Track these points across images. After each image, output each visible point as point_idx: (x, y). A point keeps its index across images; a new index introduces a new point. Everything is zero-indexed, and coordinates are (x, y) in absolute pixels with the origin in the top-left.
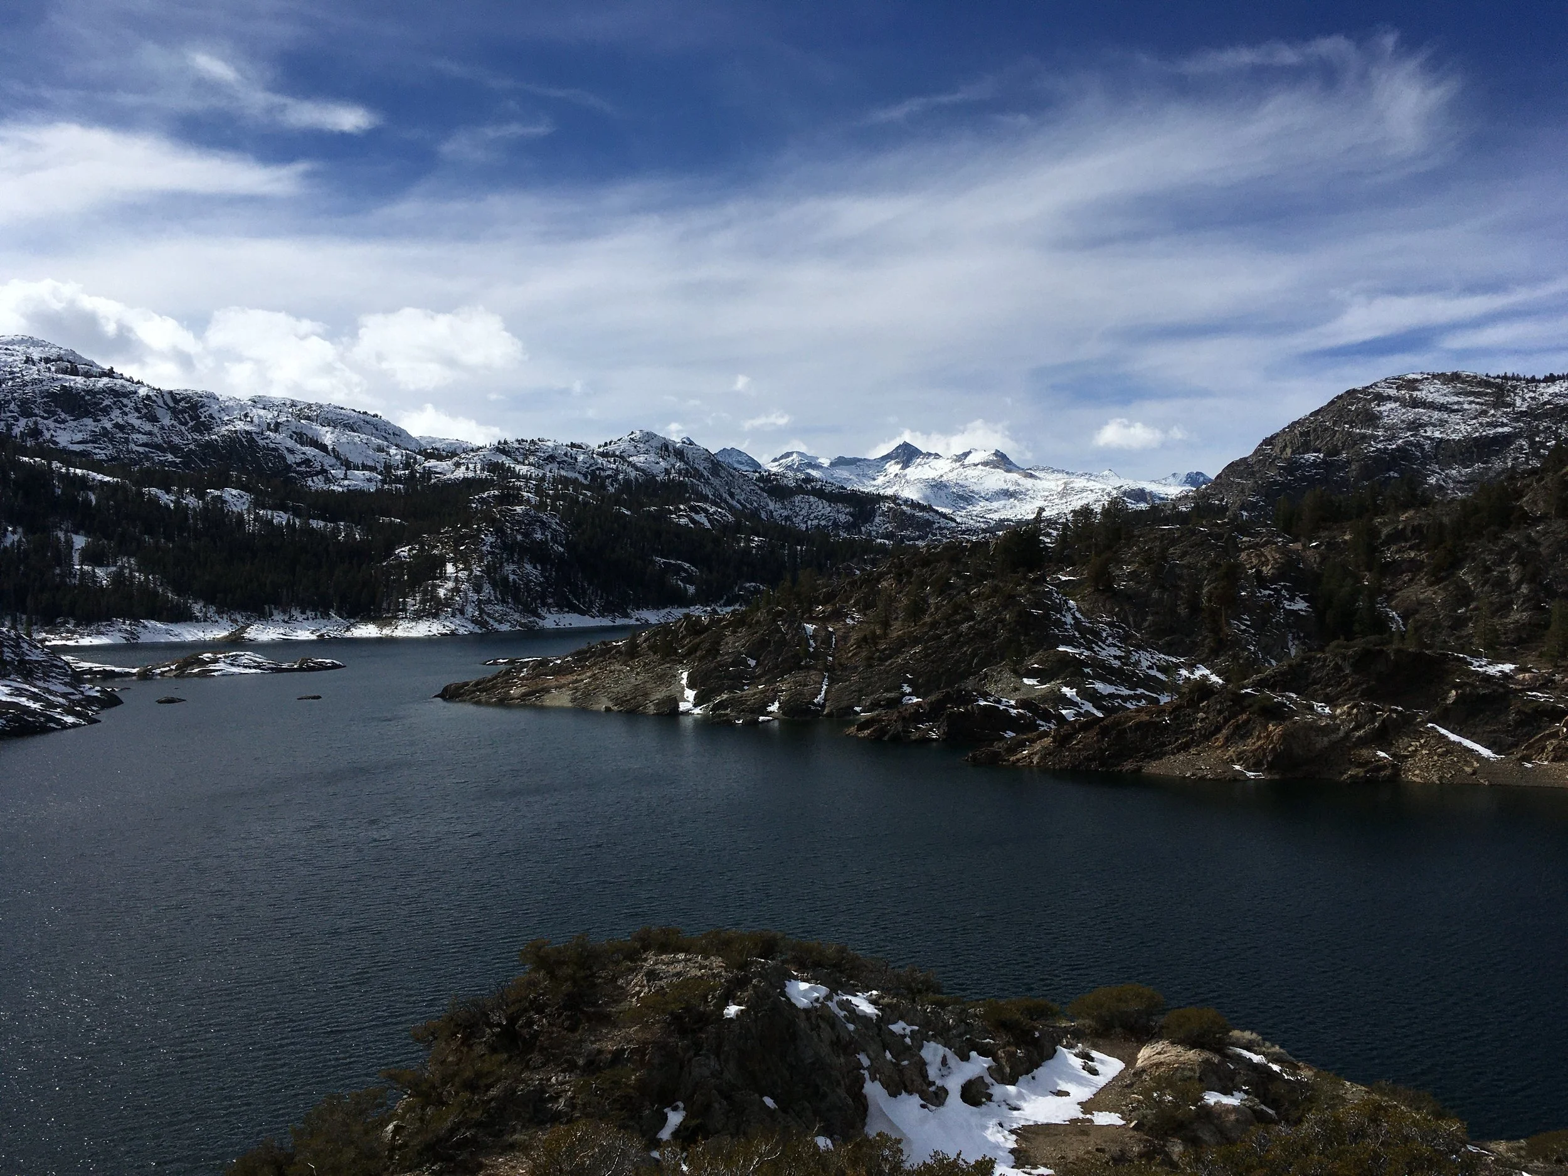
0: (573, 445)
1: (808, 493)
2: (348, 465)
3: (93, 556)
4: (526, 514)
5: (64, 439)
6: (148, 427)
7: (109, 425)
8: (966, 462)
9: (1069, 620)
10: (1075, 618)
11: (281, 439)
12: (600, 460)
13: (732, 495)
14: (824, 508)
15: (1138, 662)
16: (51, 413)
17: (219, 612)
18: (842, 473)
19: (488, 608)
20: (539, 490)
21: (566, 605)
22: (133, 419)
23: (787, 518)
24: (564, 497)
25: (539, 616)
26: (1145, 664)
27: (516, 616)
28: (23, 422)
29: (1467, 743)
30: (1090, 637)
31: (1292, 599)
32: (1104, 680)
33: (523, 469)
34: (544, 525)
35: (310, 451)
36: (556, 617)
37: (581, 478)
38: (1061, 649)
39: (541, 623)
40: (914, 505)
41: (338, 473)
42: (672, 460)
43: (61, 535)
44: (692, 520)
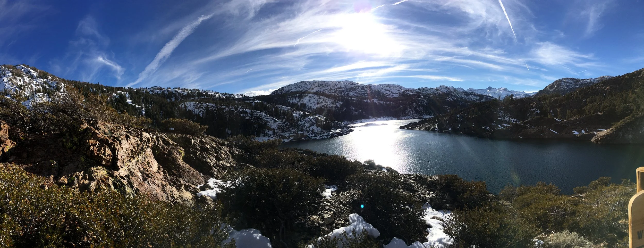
0: (431, 88)
1: (472, 95)
2: (393, 93)
3: (355, 110)
4: (421, 99)
5: (352, 94)
6: (363, 91)
7: (358, 91)
8: (500, 90)
9: (501, 114)
10: (502, 114)
11: (383, 91)
12: (435, 90)
13: (458, 95)
14: (475, 97)
15: (511, 121)
16: (350, 91)
17: (373, 117)
18: (479, 91)
19: (414, 115)
20: (424, 96)
21: (427, 114)
22: (361, 90)
23: (468, 99)
24: (428, 96)
25: (423, 116)
26: (513, 121)
27: (419, 116)
28: (346, 92)
29: (554, 132)
30: (504, 116)
31: (537, 110)
32: (505, 124)
33: (422, 92)
34: (424, 101)
35: (388, 92)
36: (426, 116)
37: (432, 94)
38: (499, 118)
39: (423, 117)
40: (490, 97)
41: (392, 95)
42: (447, 90)
43: (351, 108)
44: (449, 99)
